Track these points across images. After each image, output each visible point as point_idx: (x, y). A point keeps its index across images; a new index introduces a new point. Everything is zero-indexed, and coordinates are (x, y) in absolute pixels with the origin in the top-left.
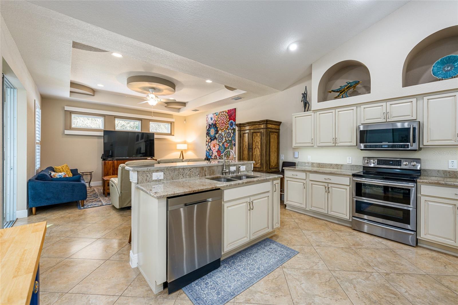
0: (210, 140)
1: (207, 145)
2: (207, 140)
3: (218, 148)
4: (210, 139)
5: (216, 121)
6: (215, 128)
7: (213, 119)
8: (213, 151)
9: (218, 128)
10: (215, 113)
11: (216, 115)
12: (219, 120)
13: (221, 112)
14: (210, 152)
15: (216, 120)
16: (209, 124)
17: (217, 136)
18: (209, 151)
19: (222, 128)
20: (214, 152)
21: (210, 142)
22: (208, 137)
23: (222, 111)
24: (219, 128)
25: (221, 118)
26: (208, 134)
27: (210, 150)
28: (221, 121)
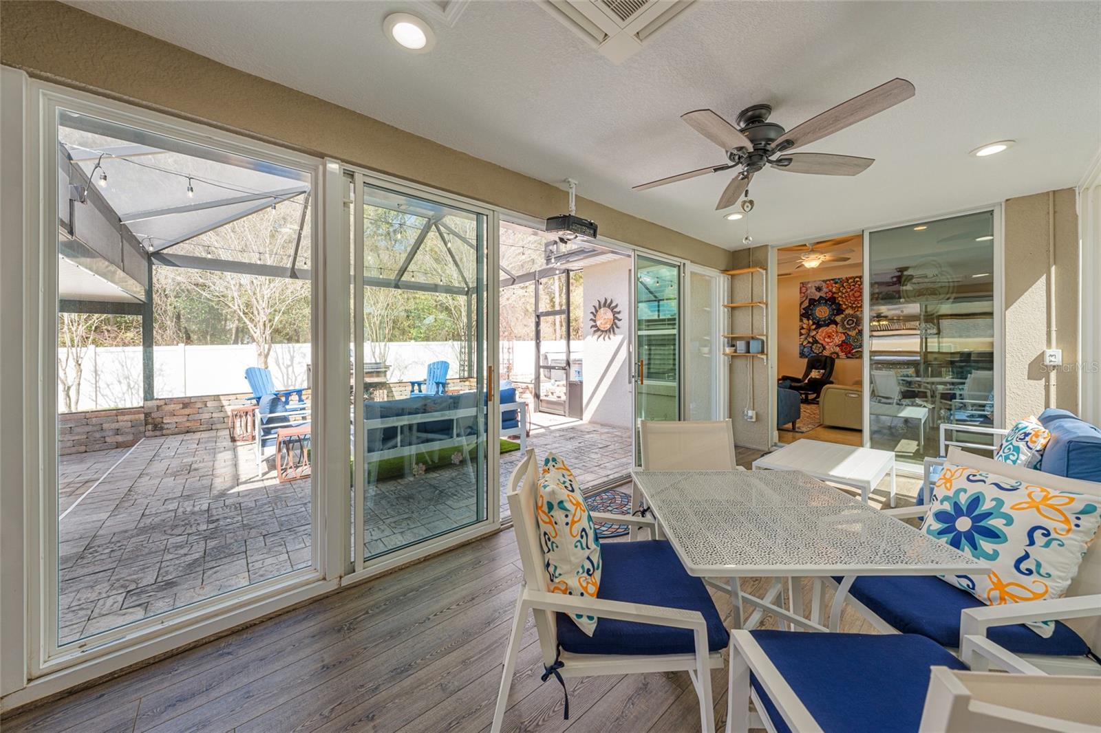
0: (814, 327)
1: (801, 334)
2: (805, 326)
3: (841, 339)
4: (814, 324)
5: (834, 293)
6: (831, 305)
7: (825, 290)
8: (824, 344)
9: (841, 304)
10: (833, 280)
11: (836, 283)
12: (844, 291)
13: (851, 278)
14: (814, 347)
15: (834, 290)
16: (809, 297)
17: (838, 319)
18: (810, 345)
19: (854, 306)
20: (827, 347)
21: (814, 330)
22: (805, 321)
23: (855, 275)
24: (846, 305)
25: (852, 287)
26: (806, 314)
27: (813, 344)
28: (851, 293)
